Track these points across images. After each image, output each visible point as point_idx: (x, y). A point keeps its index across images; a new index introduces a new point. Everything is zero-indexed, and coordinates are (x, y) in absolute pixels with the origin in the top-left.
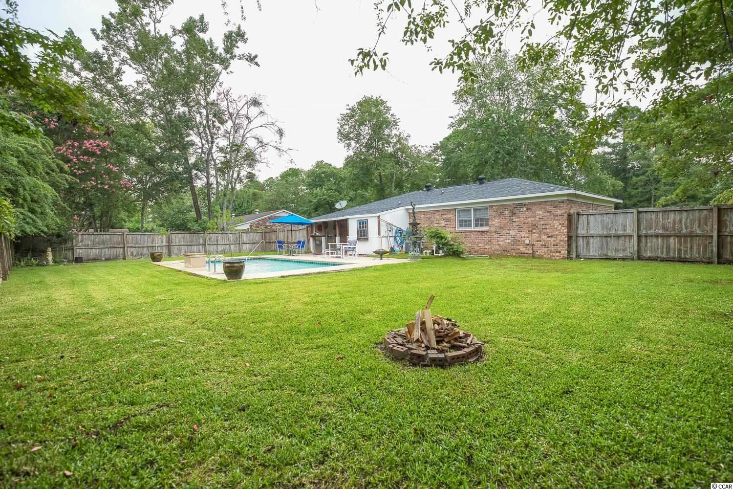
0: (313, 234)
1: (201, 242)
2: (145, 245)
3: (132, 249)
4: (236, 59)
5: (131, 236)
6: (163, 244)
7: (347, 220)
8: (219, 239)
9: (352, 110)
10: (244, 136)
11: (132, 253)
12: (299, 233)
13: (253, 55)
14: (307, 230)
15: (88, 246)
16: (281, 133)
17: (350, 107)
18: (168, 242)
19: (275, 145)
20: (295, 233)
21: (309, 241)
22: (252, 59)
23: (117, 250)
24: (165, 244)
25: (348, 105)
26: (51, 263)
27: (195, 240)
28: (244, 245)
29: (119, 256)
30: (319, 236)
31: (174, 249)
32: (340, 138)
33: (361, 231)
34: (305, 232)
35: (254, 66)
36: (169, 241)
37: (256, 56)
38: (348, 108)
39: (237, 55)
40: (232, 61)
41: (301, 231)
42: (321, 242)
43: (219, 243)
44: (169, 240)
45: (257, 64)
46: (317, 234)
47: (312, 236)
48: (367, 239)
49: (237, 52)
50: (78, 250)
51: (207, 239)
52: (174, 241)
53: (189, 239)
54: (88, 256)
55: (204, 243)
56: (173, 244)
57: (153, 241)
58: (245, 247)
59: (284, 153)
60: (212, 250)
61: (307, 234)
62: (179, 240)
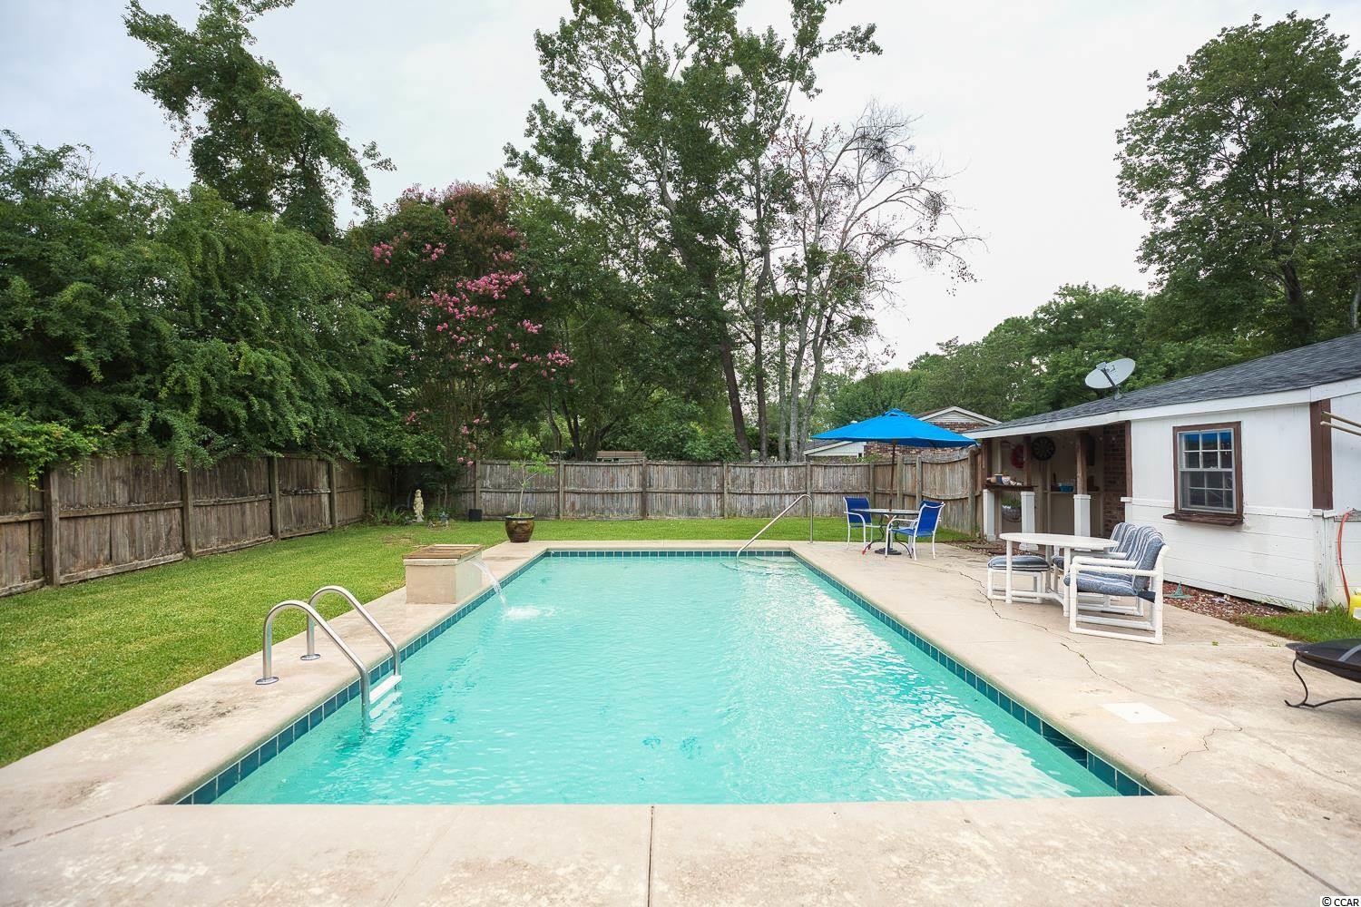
0: (993, 479)
1: (715, 486)
2: (598, 490)
3: (572, 498)
4: (823, 54)
5: (573, 468)
6: (631, 489)
7: (1122, 430)
8: (757, 480)
9: (1170, 86)
10: (845, 232)
11: (573, 504)
12: (952, 471)
13: (863, 29)
14: (974, 465)
15: (500, 486)
16: (935, 205)
17: (1164, 76)
18: (643, 486)
19: (916, 236)
20: (943, 473)
21: (977, 499)
22: (862, 40)
23: (548, 496)
24: (636, 488)
25: (1156, 74)
26: (420, 519)
27: (700, 481)
28: (818, 498)
29: (549, 510)
30: (1010, 487)
31: (655, 502)
32: (1126, 190)
33: (1196, 479)
34: (965, 470)
35: (867, 56)
36: (645, 481)
37: (871, 30)
38: (1155, 82)
39: (825, 40)
40: (813, 62)
41: (958, 467)
42: (1017, 506)
43: (756, 490)
44: (644, 479)
45: (875, 49)
46: (1006, 480)
47: (989, 486)
48: (1234, 521)
49: (826, 32)
50: (484, 495)
51: (729, 478)
52: (654, 483)
53: (687, 479)
54: (499, 506)
55: (720, 490)
56: (652, 489)
57: (613, 481)
58: (821, 503)
59: (944, 254)
60: (739, 506)
61: (974, 477)
62: (667, 481)
